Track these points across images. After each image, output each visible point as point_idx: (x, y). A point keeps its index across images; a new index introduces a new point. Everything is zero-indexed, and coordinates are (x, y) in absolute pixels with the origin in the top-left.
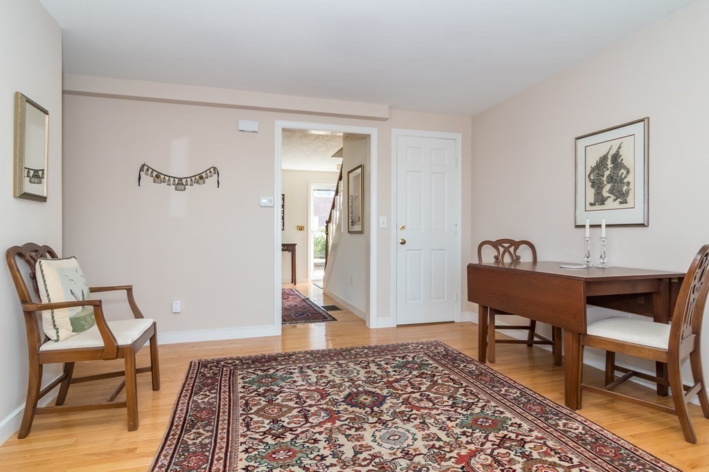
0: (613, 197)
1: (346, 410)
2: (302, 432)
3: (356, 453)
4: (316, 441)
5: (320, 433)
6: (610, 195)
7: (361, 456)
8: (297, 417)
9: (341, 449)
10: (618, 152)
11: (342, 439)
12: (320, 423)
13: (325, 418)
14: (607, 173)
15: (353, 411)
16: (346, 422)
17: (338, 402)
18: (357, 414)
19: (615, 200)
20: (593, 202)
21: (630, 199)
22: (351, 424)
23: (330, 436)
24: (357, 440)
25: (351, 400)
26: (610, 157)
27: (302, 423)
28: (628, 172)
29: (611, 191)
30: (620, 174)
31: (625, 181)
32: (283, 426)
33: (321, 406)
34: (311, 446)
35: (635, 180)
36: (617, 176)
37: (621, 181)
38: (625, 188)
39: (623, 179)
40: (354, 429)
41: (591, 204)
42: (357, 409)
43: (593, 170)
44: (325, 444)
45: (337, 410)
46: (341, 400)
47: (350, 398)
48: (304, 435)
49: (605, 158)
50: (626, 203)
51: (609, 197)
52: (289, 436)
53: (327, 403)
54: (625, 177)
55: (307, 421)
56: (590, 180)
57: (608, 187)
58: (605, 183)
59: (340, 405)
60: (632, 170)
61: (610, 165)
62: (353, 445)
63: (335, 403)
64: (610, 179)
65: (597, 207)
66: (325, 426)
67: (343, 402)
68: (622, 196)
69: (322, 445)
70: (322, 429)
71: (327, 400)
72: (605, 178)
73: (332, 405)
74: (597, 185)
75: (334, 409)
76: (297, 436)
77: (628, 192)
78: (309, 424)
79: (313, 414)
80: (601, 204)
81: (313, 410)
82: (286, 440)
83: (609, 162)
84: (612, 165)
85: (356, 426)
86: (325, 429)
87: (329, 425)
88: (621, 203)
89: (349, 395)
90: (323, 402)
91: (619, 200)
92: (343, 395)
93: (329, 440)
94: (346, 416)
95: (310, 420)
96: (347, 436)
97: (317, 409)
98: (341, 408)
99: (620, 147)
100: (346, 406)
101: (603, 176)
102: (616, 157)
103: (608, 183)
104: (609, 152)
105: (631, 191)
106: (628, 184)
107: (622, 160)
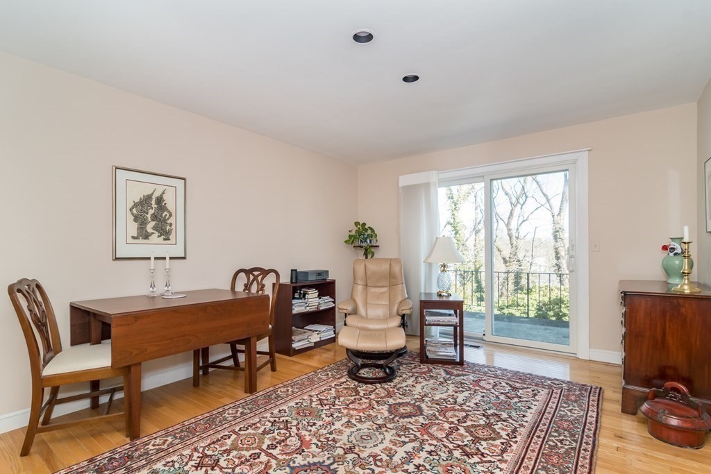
0: (157, 234)
6: (154, 232)
10: (161, 196)
14: (151, 212)
19: (159, 236)
20: (136, 236)
21: (172, 237)
26: (154, 198)
28: (171, 215)
29: (154, 228)
30: (164, 215)
31: (169, 222)
35: (177, 222)
36: (161, 216)
37: (165, 221)
38: (168, 228)
39: (166, 220)
41: (134, 238)
43: (136, 205)
49: (149, 197)
50: (169, 240)
51: (153, 233)
54: (168, 219)
56: (133, 214)
57: (152, 224)
58: (150, 220)
60: (174, 214)
61: (154, 206)
64: (154, 217)
65: (141, 241)
68: (165, 233)
72: (149, 216)
74: (140, 220)
77: (170, 231)
80: (145, 239)
83: (153, 202)
84: (156, 206)
88: (165, 239)
91: (163, 237)
99: (163, 193)
101: (147, 213)
102: (160, 200)
103: (153, 220)
104: (153, 193)
105: (173, 232)
106: (171, 225)
107: (165, 204)
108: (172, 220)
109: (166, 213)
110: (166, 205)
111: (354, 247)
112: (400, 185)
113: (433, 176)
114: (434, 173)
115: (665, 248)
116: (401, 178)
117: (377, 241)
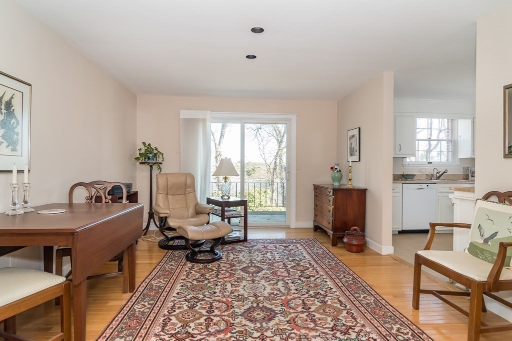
0: (6, 143)
1: (276, 306)
2: (304, 295)
3: (277, 283)
4: (296, 290)
5: (294, 293)
6: (3, 141)
7: (275, 282)
8: (310, 304)
9: (283, 285)
10: (10, 100)
11: (282, 289)
12: (294, 299)
13: (291, 302)
15: (271, 305)
16: (278, 298)
17: (281, 313)
18: (269, 302)
19: (7, 147)
21: (19, 147)
22: (275, 297)
23: (288, 291)
24: (274, 288)
25: (271, 314)
26: (4, 101)
27: (306, 299)
28: (18, 124)
29: (3, 137)
30: (12, 122)
31: (16, 131)
32: (318, 299)
33: (294, 311)
34: (299, 288)
35: (23, 132)
36: (10, 123)
37: (13, 130)
38: (15, 137)
39: (14, 128)
40: (275, 293)
42: (268, 306)
44: (291, 288)
45: (282, 307)
46: (279, 315)
47: (270, 317)
48: (303, 293)
50: (16, 151)
52: (312, 293)
53: (290, 313)
54: (16, 127)
55: (303, 300)
59: (280, 311)
62: (277, 286)
63: (283, 313)
66: (291, 297)
67: (277, 313)
68: (13, 143)
69: (293, 288)
70: (293, 295)
71: (290, 316)
73: (286, 311)
75: (285, 308)
76: (307, 293)
77: (17, 141)
78: (302, 299)
79: (299, 305)
81: (300, 309)
82: (313, 291)
83: (3, 107)
84: (5, 111)
85: (272, 295)
86: (291, 295)
87: (289, 297)
88: (12, 150)
89: (270, 319)
90: (293, 315)
91: (11, 147)
92: (276, 320)
93: (289, 290)
94: (277, 302)
95: (301, 302)
96: (279, 290)
97: (297, 309)
98: (279, 308)
99: (12, 98)
100: (276, 309)
102: (9, 105)
103: (2, 127)
104: (3, 96)
105: (20, 141)
106: (17, 134)
107: (13, 110)
108: (18, 130)
109: (13, 121)
110: (15, 112)
111: (140, 163)
112: (181, 117)
113: (208, 115)
114: (209, 112)
115: (332, 168)
116: (181, 111)
117: (163, 158)
